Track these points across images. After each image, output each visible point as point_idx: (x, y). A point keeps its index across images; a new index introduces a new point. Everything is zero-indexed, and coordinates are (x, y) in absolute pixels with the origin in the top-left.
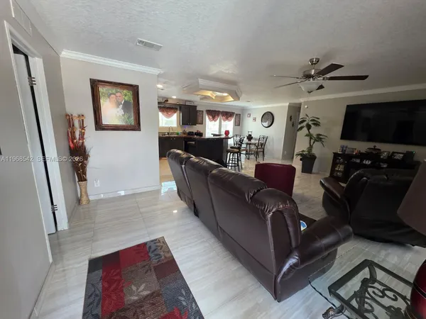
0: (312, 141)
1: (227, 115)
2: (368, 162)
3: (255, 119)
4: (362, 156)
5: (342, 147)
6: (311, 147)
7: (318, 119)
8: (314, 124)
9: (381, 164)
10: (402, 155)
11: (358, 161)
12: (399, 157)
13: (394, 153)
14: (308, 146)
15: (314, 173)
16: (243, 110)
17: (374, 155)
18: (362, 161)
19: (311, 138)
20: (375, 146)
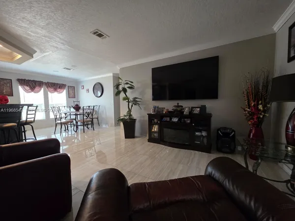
0: (130, 104)
1: (56, 86)
2: (175, 120)
3: (88, 90)
4: (171, 114)
5: (155, 108)
6: (130, 111)
7: (132, 82)
8: (129, 87)
9: (185, 120)
10: (198, 109)
11: (168, 119)
12: (197, 111)
13: (192, 108)
14: (128, 110)
15: (137, 137)
16: (77, 82)
17: (178, 112)
18: (171, 119)
19: (129, 102)
20: (178, 104)
